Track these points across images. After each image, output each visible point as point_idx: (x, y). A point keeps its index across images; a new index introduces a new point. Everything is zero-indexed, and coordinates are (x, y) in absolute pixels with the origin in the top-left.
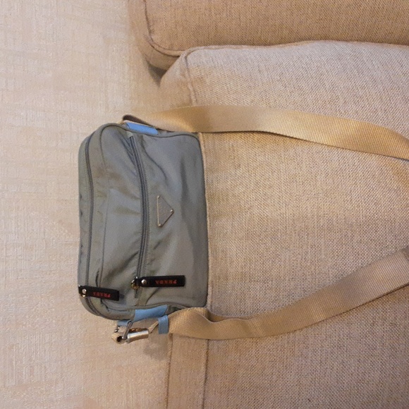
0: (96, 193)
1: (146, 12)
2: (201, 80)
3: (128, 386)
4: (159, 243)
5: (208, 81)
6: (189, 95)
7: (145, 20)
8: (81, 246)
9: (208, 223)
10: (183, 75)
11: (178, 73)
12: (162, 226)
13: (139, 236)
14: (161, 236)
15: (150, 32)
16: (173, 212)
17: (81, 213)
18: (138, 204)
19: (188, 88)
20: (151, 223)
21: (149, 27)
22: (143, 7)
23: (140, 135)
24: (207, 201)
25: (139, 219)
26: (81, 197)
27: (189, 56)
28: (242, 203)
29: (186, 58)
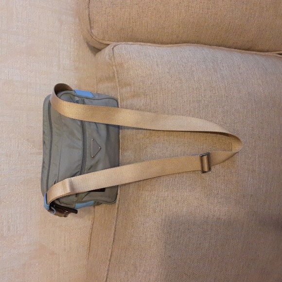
0: (54, 133)
1: (89, 15)
2: (121, 65)
3: (65, 237)
4: (91, 167)
5: (125, 66)
6: (114, 73)
7: (88, 20)
8: (44, 162)
9: (120, 153)
10: (111, 59)
11: (107, 57)
12: (94, 157)
13: (80, 162)
14: (93, 162)
15: (91, 27)
16: (101, 149)
17: (44, 143)
18: (80, 143)
19: (113, 69)
20: (88, 155)
21: (90, 24)
22: (87, 12)
23: (83, 99)
24: (120, 139)
25: (81, 152)
26: (44, 132)
27: (115, 48)
28: (141, 144)
29: (113, 49)
